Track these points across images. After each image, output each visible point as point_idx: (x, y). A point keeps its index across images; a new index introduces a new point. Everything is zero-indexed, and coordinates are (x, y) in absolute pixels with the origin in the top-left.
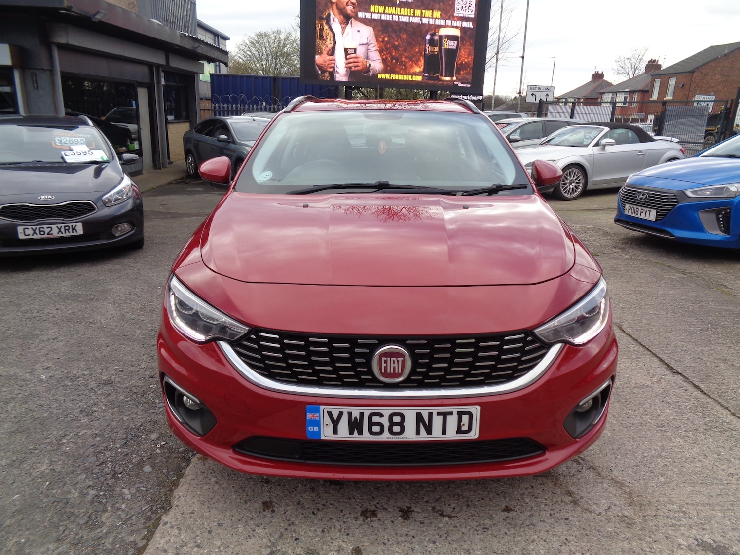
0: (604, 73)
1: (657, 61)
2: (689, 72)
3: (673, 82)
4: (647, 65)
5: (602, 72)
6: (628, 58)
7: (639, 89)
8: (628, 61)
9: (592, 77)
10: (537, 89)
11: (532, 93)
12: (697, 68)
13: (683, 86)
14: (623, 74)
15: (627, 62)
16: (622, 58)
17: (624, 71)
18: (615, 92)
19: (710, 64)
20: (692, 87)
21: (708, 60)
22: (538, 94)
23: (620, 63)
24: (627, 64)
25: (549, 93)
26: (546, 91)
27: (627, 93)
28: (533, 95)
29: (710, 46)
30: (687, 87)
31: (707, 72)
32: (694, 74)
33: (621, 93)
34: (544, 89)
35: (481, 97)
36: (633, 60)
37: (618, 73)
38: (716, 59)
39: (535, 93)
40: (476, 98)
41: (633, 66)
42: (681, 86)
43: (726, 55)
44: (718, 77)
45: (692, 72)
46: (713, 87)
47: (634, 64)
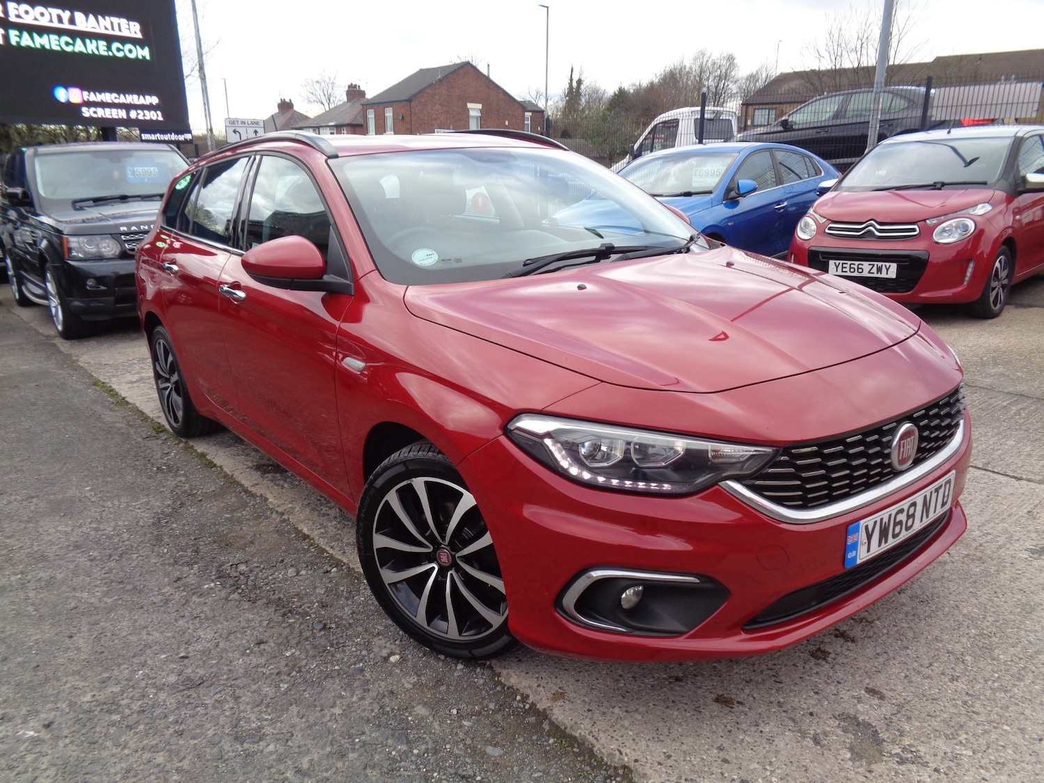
0: (292, 102)
1: (359, 86)
2: (406, 100)
3: (389, 113)
4: (347, 91)
5: (290, 100)
6: (317, 82)
7: (346, 123)
8: (318, 85)
9: (279, 107)
10: (239, 123)
11: (233, 129)
12: (415, 96)
13: (403, 118)
14: (316, 103)
15: (316, 87)
16: (310, 81)
17: (316, 99)
18: (316, 127)
19: (427, 91)
20: (413, 119)
21: (423, 86)
22: (242, 131)
23: (308, 87)
24: (318, 90)
25: (257, 129)
26: (252, 125)
27: (332, 128)
28: (235, 131)
29: (418, 70)
30: (407, 119)
31: (426, 101)
32: (413, 103)
33: (324, 128)
34: (250, 123)
35: (189, 136)
36: (323, 84)
37: (310, 102)
38: (431, 85)
39: (238, 129)
40: (181, 138)
41: (326, 93)
42: (401, 118)
43: (440, 80)
44: (437, 107)
45: (409, 101)
46: (436, 119)
47: (325, 89)
